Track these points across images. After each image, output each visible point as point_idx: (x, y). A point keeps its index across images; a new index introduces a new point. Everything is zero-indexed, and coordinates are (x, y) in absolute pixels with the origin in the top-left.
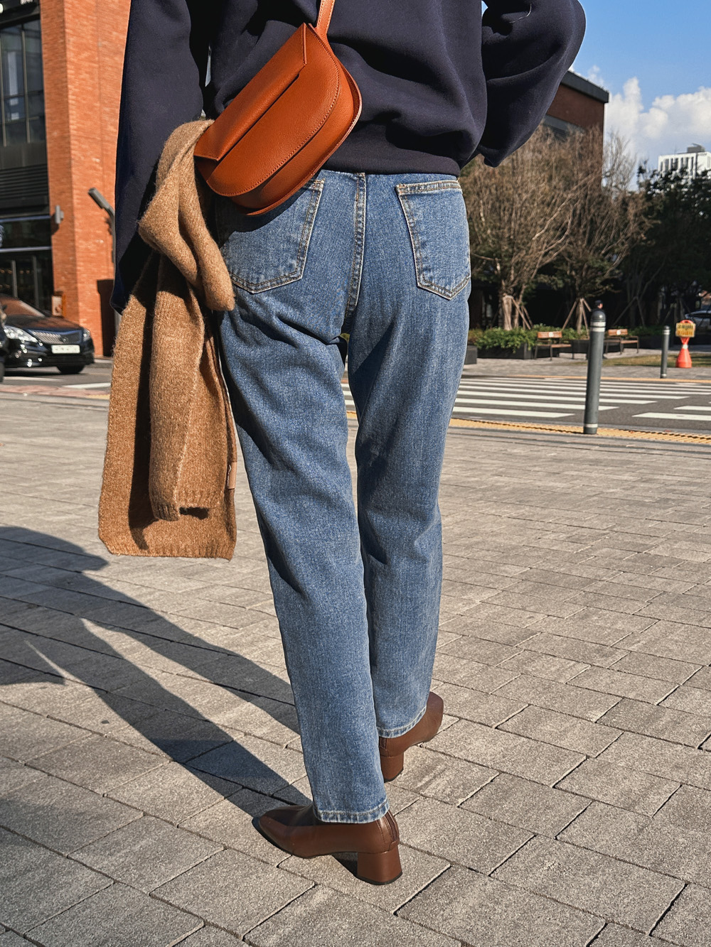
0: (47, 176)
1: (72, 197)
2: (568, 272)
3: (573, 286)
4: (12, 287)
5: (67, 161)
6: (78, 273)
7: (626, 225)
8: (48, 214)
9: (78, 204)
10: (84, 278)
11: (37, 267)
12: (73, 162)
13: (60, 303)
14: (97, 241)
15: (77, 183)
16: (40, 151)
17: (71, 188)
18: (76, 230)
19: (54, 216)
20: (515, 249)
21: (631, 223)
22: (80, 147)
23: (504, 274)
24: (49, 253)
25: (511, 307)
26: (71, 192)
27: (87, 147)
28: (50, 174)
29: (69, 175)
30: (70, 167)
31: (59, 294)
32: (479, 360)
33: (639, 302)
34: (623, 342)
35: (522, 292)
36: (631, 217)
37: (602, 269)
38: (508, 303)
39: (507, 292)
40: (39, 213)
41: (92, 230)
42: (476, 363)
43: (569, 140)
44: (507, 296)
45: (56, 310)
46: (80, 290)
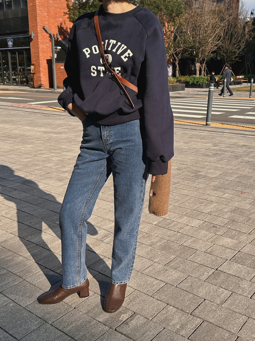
0: (28, 20)
1: (37, 28)
2: (222, 54)
3: (224, 59)
4: (17, 62)
5: (35, 15)
6: (40, 57)
7: (245, 35)
8: (29, 35)
9: (39, 31)
10: (42, 59)
11: (25, 55)
12: (37, 15)
13: (34, 68)
14: (46, 45)
15: (39, 23)
16: (25, 11)
17: (37, 25)
18: (39, 41)
19: (31, 35)
20: (201, 45)
21: (246, 35)
22: (40, 9)
23: (197, 55)
24: (29, 49)
25: (199, 68)
26: (37, 26)
27: (42, 9)
28: (29, 20)
29: (36, 20)
30: (37, 17)
31: (33, 65)
32: (186, 89)
33: (249, 65)
34: (242, 81)
35: (205, 61)
36: (246, 32)
37: (235, 53)
38: (198, 66)
39: (198, 62)
40: (26, 34)
41: (44, 40)
42: (184, 90)
43: (223, 3)
44: (198, 64)
45: (32, 70)
46: (40, 63)
